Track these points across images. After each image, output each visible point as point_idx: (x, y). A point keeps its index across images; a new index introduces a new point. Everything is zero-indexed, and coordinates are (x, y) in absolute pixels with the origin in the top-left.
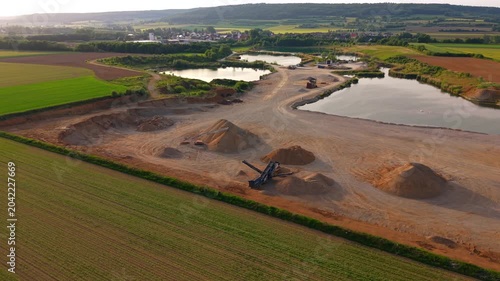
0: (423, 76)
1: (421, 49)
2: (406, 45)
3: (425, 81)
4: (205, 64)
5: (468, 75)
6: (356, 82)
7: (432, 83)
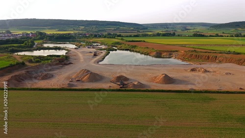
0: (132, 49)
1: (122, 39)
2: (114, 38)
3: (133, 51)
4: (29, 49)
5: (147, 48)
6: (109, 53)
7: (136, 52)
